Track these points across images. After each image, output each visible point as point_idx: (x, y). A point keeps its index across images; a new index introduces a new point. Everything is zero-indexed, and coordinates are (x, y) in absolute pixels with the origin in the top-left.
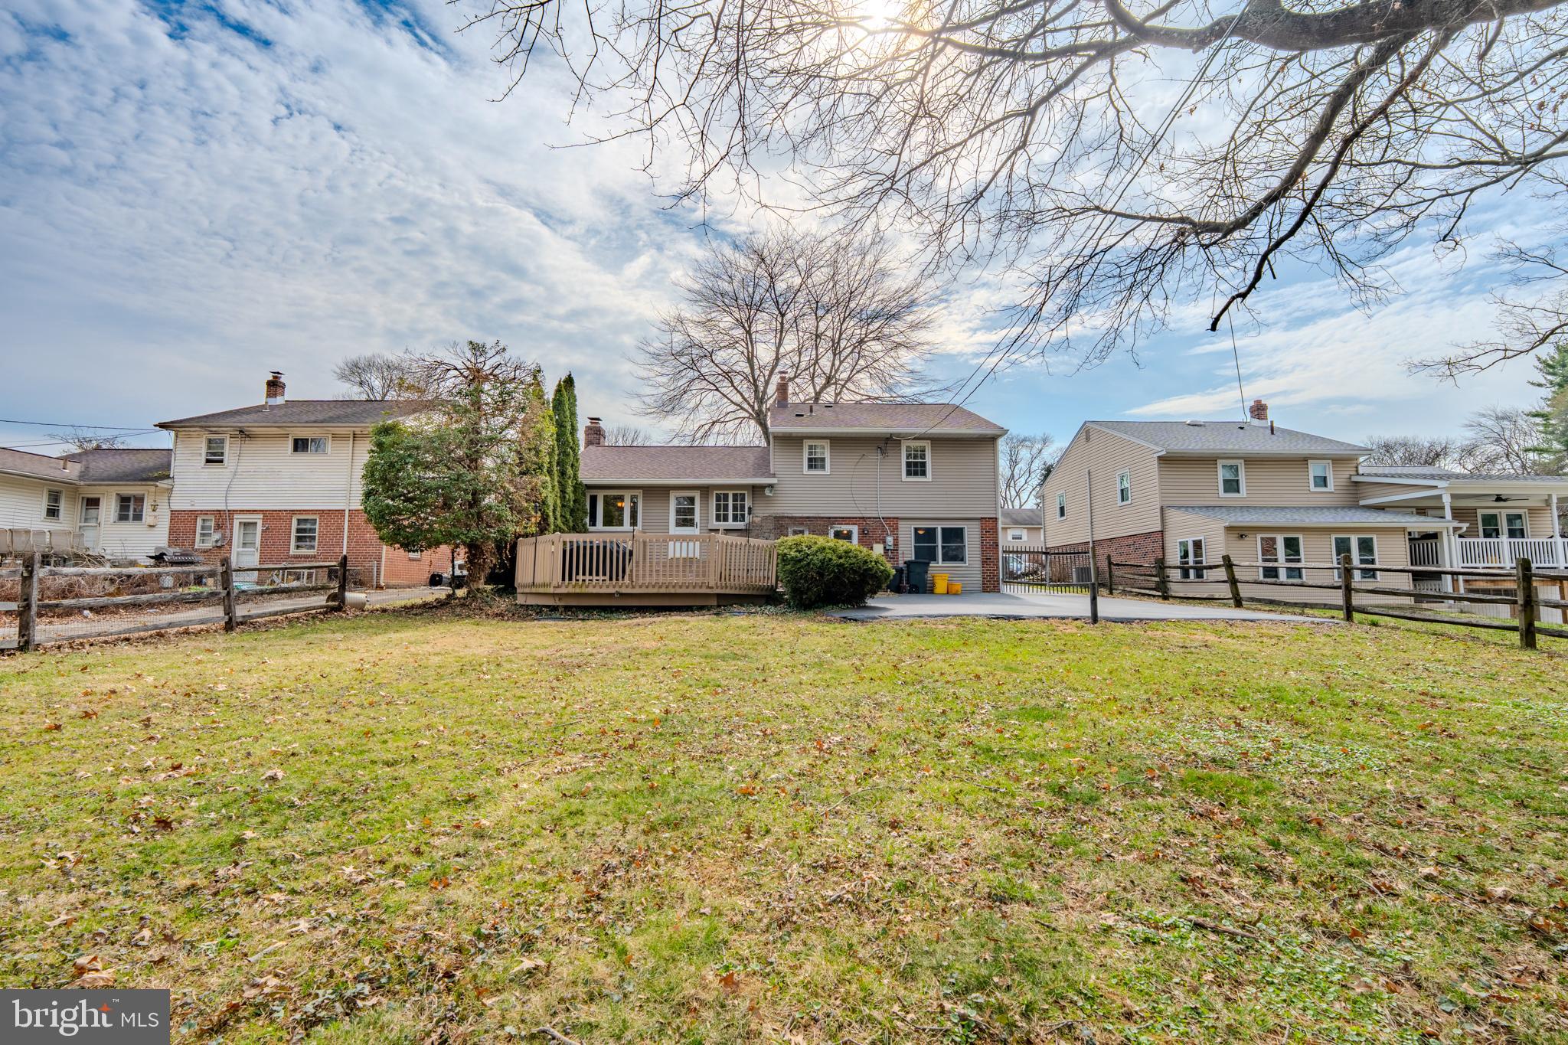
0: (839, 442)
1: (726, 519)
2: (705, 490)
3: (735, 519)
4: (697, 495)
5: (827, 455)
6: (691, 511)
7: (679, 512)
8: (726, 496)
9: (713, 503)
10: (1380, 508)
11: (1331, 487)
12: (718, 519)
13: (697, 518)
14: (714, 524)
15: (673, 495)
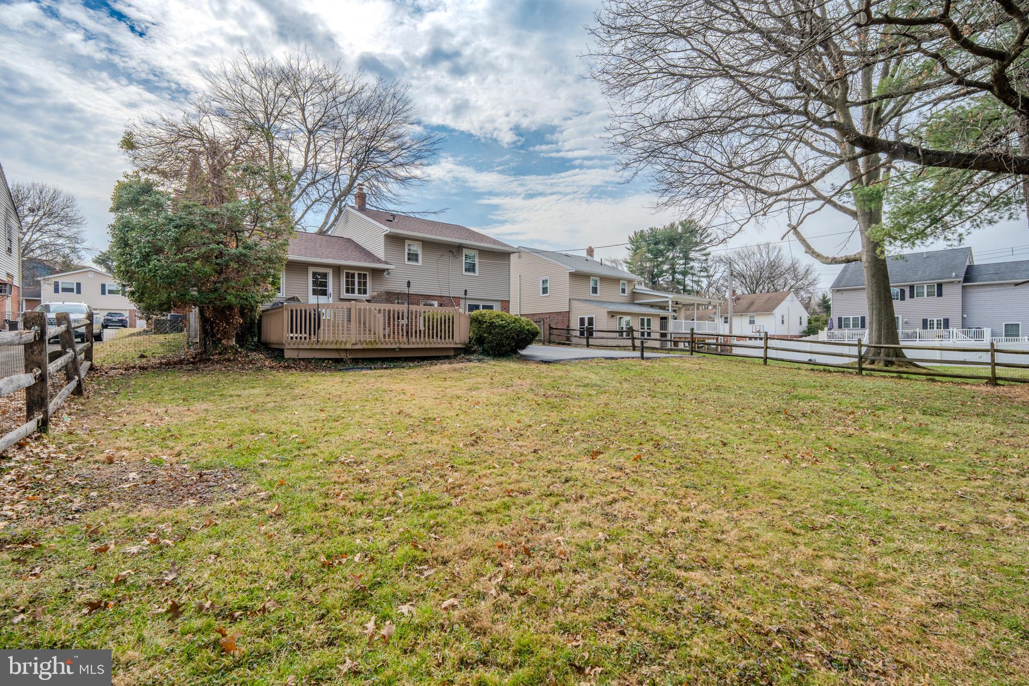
0: (428, 244)
1: (353, 292)
2: (337, 269)
3: (360, 293)
4: (330, 272)
5: (420, 253)
6: (325, 284)
7: (315, 283)
8: (353, 276)
9: (344, 279)
10: (640, 304)
11: (626, 294)
12: (347, 291)
13: (330, 289)
14: (344, 295)
15: (311, 270)
